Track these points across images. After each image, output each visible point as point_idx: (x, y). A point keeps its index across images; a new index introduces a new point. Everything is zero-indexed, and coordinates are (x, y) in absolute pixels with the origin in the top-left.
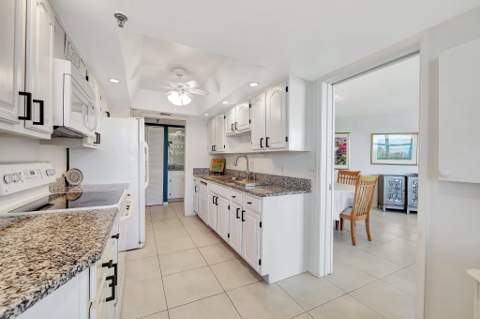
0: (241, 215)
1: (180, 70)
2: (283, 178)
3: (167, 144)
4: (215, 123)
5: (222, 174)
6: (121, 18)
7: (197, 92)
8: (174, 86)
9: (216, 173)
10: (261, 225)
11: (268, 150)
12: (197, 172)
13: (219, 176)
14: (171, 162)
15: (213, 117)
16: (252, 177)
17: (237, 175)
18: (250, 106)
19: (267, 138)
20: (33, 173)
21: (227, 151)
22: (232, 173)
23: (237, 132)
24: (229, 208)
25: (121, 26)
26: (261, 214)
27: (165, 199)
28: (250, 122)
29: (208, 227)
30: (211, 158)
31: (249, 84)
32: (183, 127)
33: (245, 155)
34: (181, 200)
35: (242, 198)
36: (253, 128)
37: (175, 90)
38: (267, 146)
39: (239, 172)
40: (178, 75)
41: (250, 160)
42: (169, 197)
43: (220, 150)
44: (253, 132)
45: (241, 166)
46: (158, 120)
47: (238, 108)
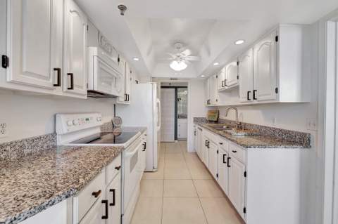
0: (227, 161)
1: (179, 44)
2: (274, 130)
3: (177, 100)
4: (210, 81)
5: (216, 122)
6: (122, 8)
7: (192, 58)
8: (175, 57)
9: (211, 122)
10: (245, 175)
11: (255, 102)
12: (196, 120)
13: (214, 125)
14: (179, 112)
15: (208, 78)
16: (241, 127)
17: (228, 124)
18: (238, 63)
19: (254, 91)
20: (87, 119)
21: (219, 104)
22: (224, 122)
23: (227, 88)
24: (218, 152)
25: (122, 14)
26: (245, 164)
27: (176, 138)
28: (238, 77)
29: (203, 163)
30: (207, 109)
31: (235, 43)
32: (186, 87)
33: (235, 107)
34: (185, 140)
35: (228, 146)
36: (240, 82)
37: (176, 60)
38: (254, 98)
39: (230, 122)
40: (178, 48)
41: (239, 111)
42: (178, 137)
43: (213, 103)
44: (241, 87)
45: (231, 116)
46: (170, 84)
47: (227, 67)
